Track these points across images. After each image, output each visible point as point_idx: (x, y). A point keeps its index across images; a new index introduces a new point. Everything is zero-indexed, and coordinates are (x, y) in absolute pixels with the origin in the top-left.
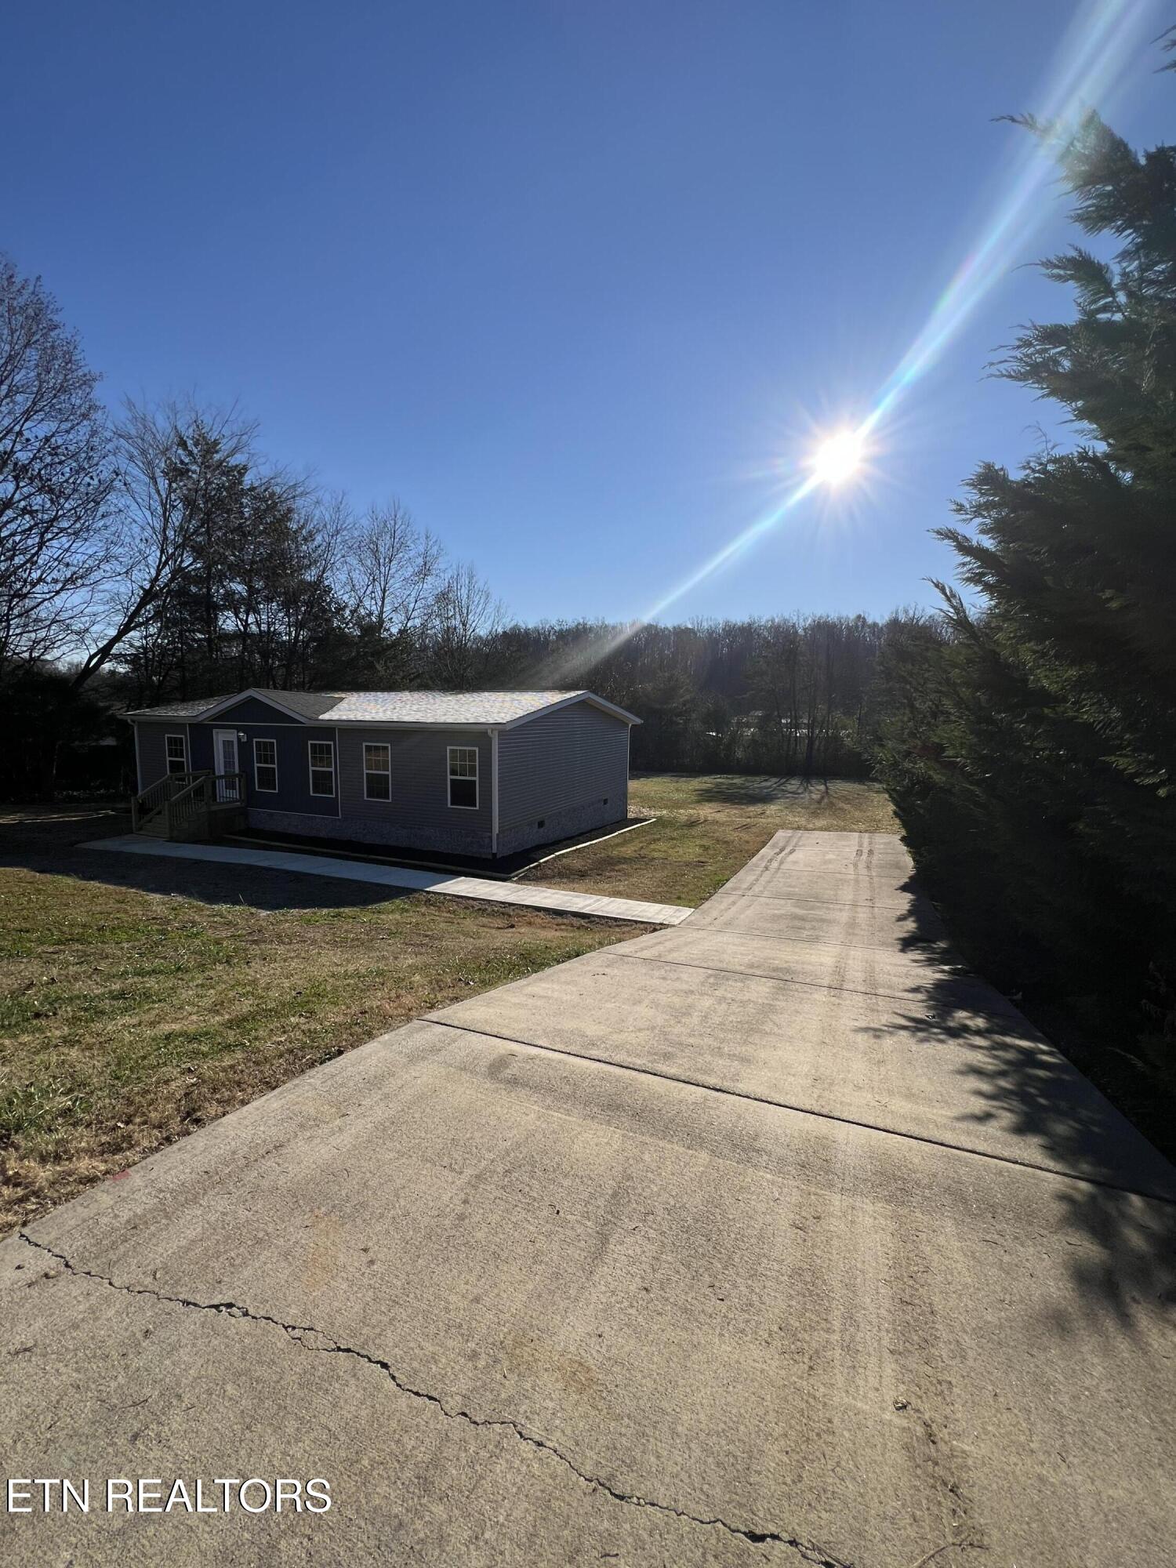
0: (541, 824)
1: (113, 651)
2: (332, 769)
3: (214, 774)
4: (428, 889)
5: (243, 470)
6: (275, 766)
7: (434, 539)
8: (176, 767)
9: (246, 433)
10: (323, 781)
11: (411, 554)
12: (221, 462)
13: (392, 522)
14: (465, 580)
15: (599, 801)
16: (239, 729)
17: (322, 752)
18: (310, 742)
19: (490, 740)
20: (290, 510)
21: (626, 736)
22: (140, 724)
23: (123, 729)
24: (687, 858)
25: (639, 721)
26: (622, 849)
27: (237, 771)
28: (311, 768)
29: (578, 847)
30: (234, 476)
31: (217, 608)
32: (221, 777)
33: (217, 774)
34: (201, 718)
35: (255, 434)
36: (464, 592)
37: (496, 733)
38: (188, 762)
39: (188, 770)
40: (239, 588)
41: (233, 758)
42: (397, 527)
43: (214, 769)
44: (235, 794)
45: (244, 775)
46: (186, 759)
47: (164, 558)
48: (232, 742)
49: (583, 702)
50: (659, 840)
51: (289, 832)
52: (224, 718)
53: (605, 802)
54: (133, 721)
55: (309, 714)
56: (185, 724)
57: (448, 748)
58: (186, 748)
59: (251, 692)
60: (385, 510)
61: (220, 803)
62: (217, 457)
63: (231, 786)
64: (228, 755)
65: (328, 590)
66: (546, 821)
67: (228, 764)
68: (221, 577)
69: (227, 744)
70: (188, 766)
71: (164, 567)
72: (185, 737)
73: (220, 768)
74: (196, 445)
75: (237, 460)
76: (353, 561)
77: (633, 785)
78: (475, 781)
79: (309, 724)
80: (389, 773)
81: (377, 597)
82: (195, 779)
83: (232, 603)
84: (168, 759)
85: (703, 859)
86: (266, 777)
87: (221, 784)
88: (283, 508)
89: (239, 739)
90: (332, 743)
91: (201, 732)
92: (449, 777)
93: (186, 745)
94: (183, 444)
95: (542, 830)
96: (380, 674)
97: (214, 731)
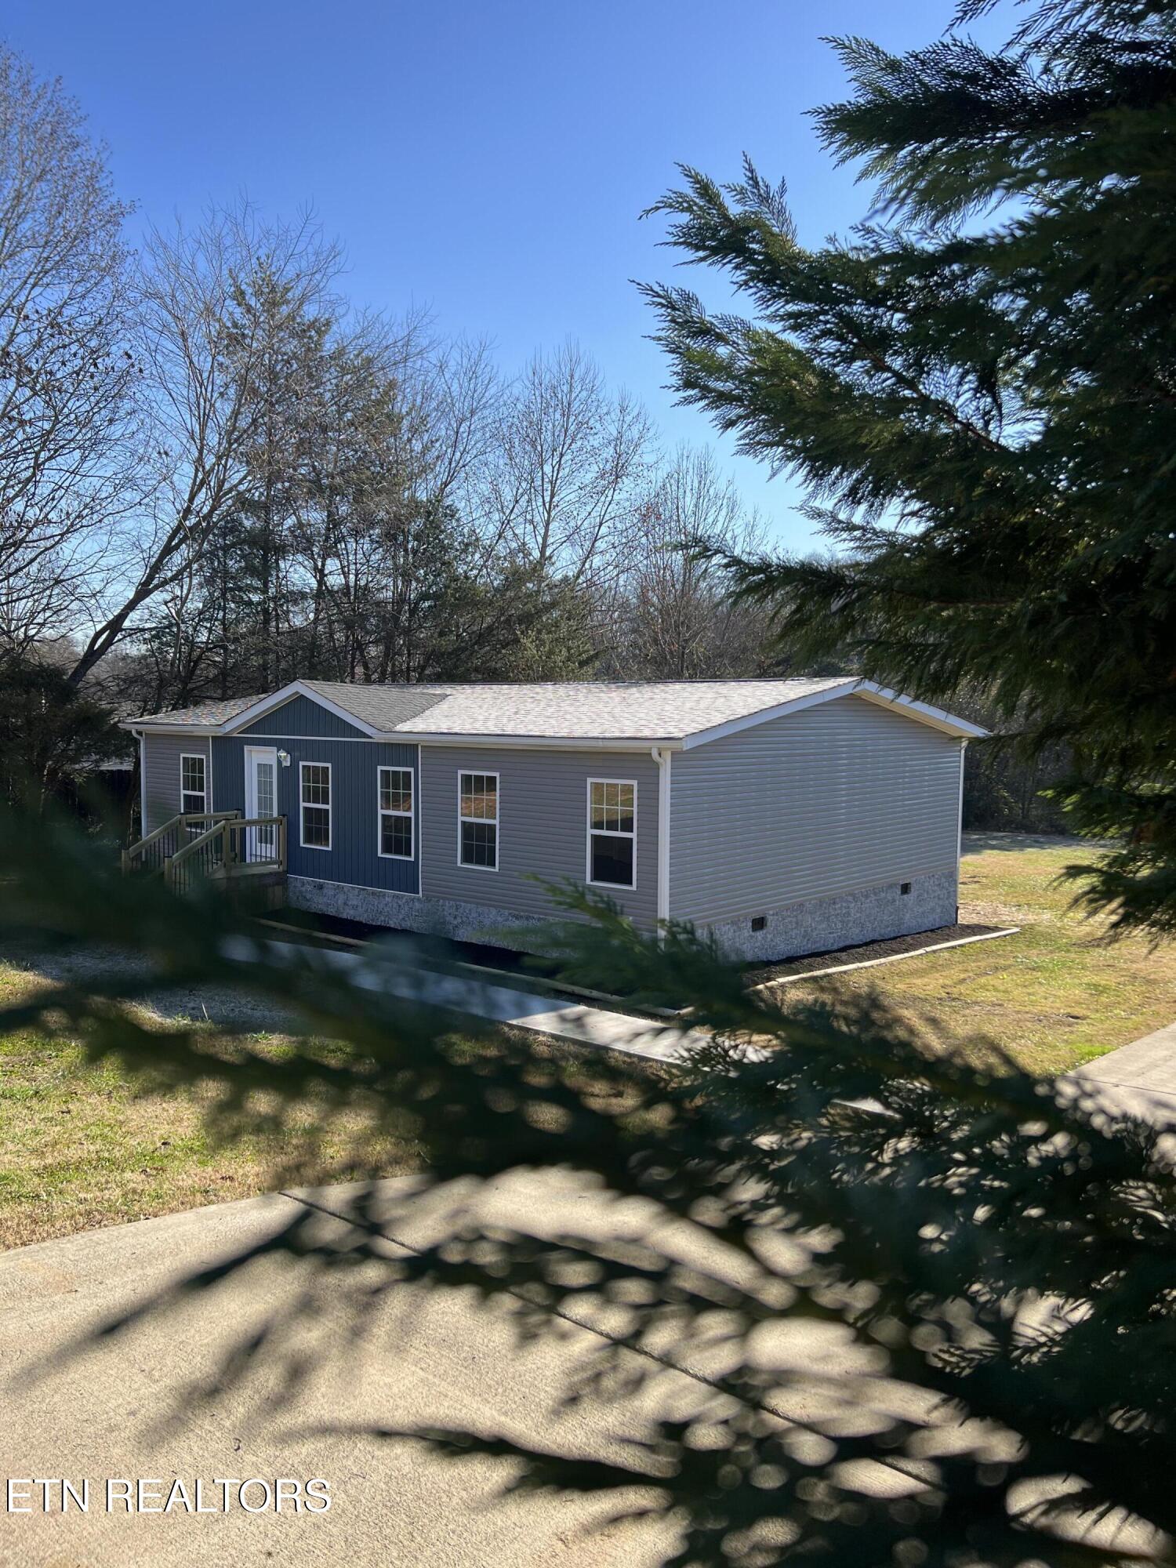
0: (759, 924)
1: (127, 624)
2: (411, 814)
3: (243, 817)
4: (514, 1022)
5: (321, 327)
6: (329, 807)
7: (635, 413)
8: (194, 804)
9: (319, 270)
10: (398, 836)
11: (596, 441)
12: (291, 317)
13: (566, 388)
14: (692, 480)
15: (890, 886)
16: (280, 745)
17: (398, 787)
18: (380, 768)
19: (656, 767)
20: (392, 385)
21: (957, 762)
22: (151, 737)
23: (126, 743)
24: (1046, 1006)
25: (979, 732)
26: (918, 981)
27: (275, 814)
28: (381, 812)
29: (830, 971)
30: (310, 337)
31: (281, 551)
32: (251, 823)
33: (247, 817)
34: (228, 727)
35: (331, 270)
36: (689, 502)
37: (668, 756)
38: (208, 798)
39: (209, 809)
40: (315, 517)
41: (271, 794)
42: (574, 395)
43: (243, 810)
44: (270, 851)
45: (285, 820)
46: (207, 794)
47: (200, 476)
48: (271, 766)
49: (852, 697)
50: (1005, 968)
51: (344, 916)
52: (262, 728)
53: (905, 889)
54: (140, 733)
55: (380, 721)
56: (208, 737)
57: (590, 780)
58: (208, 775)
59: (300, 687)
60: (555, 369)
61: (251, 865)
62: (285, 310)
63: (265, 838)
64: (264, 787)
65: (452, 513)
66: (770, 918)
67: (264, 803)
68: (287, 502)
69: (264, 769)
70: (209, 804)
71: (199, 489)
72: (207, 758)
73: (252, 811)
74: (258, 293)
75: (310, 312)
76: (496, 458)
77: (968, 863)
78: (631, 839)
79: (379, 738)
80: (496, 822)
81: (537, 519)
82: (216, 823)
83: (303, 542)
84: (183, 792)
85: (1077, 1011)
86: (316, 825)
87: (252, 833)
88: (381, 380)
89: (279, 762)
90: (411, 770)
91: (228, 749)
92: (590, 832)
93: (208, 772)
94: (240, 296)
95: (759, 934)
96: (528, 653)
97: (246, 748)
